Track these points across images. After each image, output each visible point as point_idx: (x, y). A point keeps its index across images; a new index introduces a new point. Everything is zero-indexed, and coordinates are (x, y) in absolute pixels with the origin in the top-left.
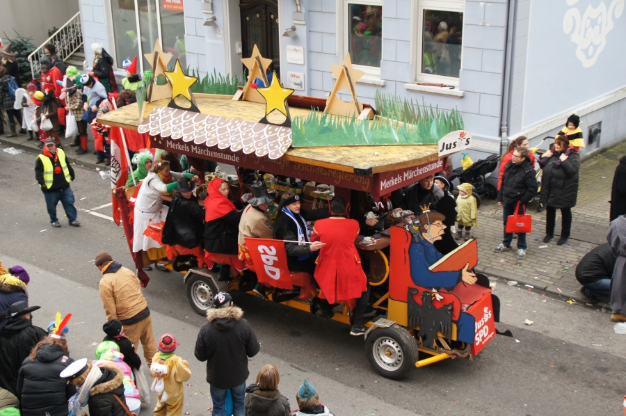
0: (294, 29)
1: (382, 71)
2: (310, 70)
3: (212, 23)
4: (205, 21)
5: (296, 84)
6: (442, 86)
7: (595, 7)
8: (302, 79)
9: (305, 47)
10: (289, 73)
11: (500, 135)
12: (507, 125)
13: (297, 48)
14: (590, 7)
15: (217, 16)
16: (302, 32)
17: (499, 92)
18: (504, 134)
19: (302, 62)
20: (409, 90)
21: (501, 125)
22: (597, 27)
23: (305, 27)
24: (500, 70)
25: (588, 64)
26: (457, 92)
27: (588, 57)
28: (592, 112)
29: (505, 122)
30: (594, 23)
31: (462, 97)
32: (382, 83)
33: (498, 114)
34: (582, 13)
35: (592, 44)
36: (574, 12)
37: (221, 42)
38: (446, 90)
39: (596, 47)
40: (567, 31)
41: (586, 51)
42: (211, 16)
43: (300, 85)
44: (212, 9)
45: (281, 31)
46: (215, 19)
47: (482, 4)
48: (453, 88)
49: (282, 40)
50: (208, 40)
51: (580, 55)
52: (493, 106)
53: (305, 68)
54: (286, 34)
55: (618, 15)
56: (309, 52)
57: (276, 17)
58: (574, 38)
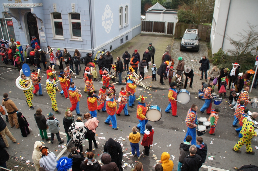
0: (41, 28)
1: (64, 36)
2: (47, 37)
3: (21, 28)
4: (19, 28)
5: (44, 41)
6: (78, 39)
7: (108, 21)
8: (45, 40)
9: (45, 32)
10: (42, 38)
11: (92, 49)
12: (93, 47)
13: (43, 32)
14: (107, 21)
15: (22, 26)
16: (44, 29)
17: (90, 39)
18: (93, 49)
19: (44, 36)
20: (71, 40)
21: (92, 47)
22: (109, 25)
23: (44, 28)
24: (90, 35)
25: (108, 33)
26: (81, 40)
27: (108, 31)
28: (110, 43)
29: (92, 46)
30: (108, 24)
31: (83, 41)
32: (64, 39)
33: (91, 44)
34: (105, 22)
35: (108, 28)
36: (104, 22)
37: (24, 32)
38: (79, 40)
39: (109, 29)
40: (103, 26)
41: (107, 30)
42: (20, 26)
43: (45, 41)
44: (21, 25)
45: (38, 29)
46: (21, 27)
47: (84, 20)
48: (80, 39)
49: (39, 31)
50: (20, 32)
51: (106, 31)
52: (89, 43)
53: (45, 37)
54: (40, 30)
55: (113, 23)
56: (46, 33)
57: (37, 25)
58: (105, 27)
